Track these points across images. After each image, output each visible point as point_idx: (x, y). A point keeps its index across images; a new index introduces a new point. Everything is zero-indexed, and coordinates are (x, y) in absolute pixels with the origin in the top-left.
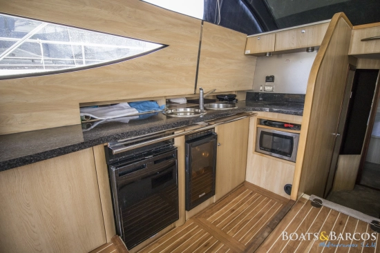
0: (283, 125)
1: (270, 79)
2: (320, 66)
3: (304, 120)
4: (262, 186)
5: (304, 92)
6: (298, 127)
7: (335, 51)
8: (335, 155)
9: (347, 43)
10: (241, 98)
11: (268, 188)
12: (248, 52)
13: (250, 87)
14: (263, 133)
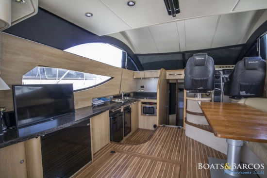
0: (150, 103)
1: (142, 87)
2: (159, 83)
3: (157, 101)
4: (145, 128)
5: (156, 92)
6: (156, 104)
7: (163, 77)
8: (168, 115)
9: (165, 76)
10: (132, 95)
11: (148, 129)
12: (135, 77)
13: (134, 90)
14: (144, 107)
